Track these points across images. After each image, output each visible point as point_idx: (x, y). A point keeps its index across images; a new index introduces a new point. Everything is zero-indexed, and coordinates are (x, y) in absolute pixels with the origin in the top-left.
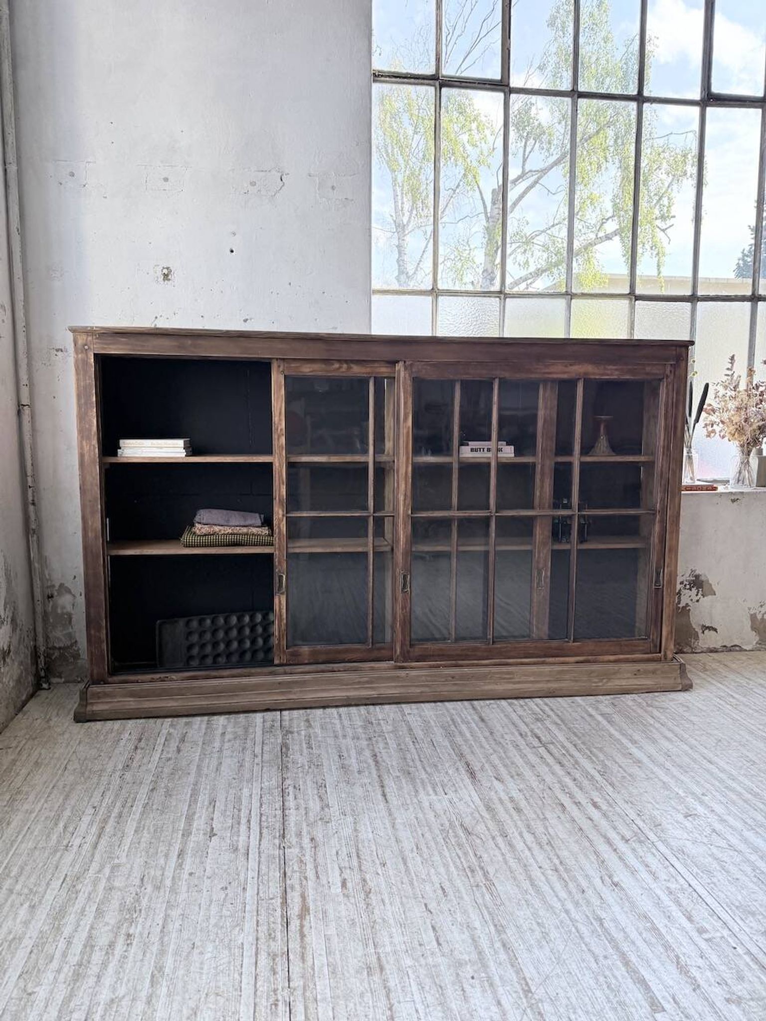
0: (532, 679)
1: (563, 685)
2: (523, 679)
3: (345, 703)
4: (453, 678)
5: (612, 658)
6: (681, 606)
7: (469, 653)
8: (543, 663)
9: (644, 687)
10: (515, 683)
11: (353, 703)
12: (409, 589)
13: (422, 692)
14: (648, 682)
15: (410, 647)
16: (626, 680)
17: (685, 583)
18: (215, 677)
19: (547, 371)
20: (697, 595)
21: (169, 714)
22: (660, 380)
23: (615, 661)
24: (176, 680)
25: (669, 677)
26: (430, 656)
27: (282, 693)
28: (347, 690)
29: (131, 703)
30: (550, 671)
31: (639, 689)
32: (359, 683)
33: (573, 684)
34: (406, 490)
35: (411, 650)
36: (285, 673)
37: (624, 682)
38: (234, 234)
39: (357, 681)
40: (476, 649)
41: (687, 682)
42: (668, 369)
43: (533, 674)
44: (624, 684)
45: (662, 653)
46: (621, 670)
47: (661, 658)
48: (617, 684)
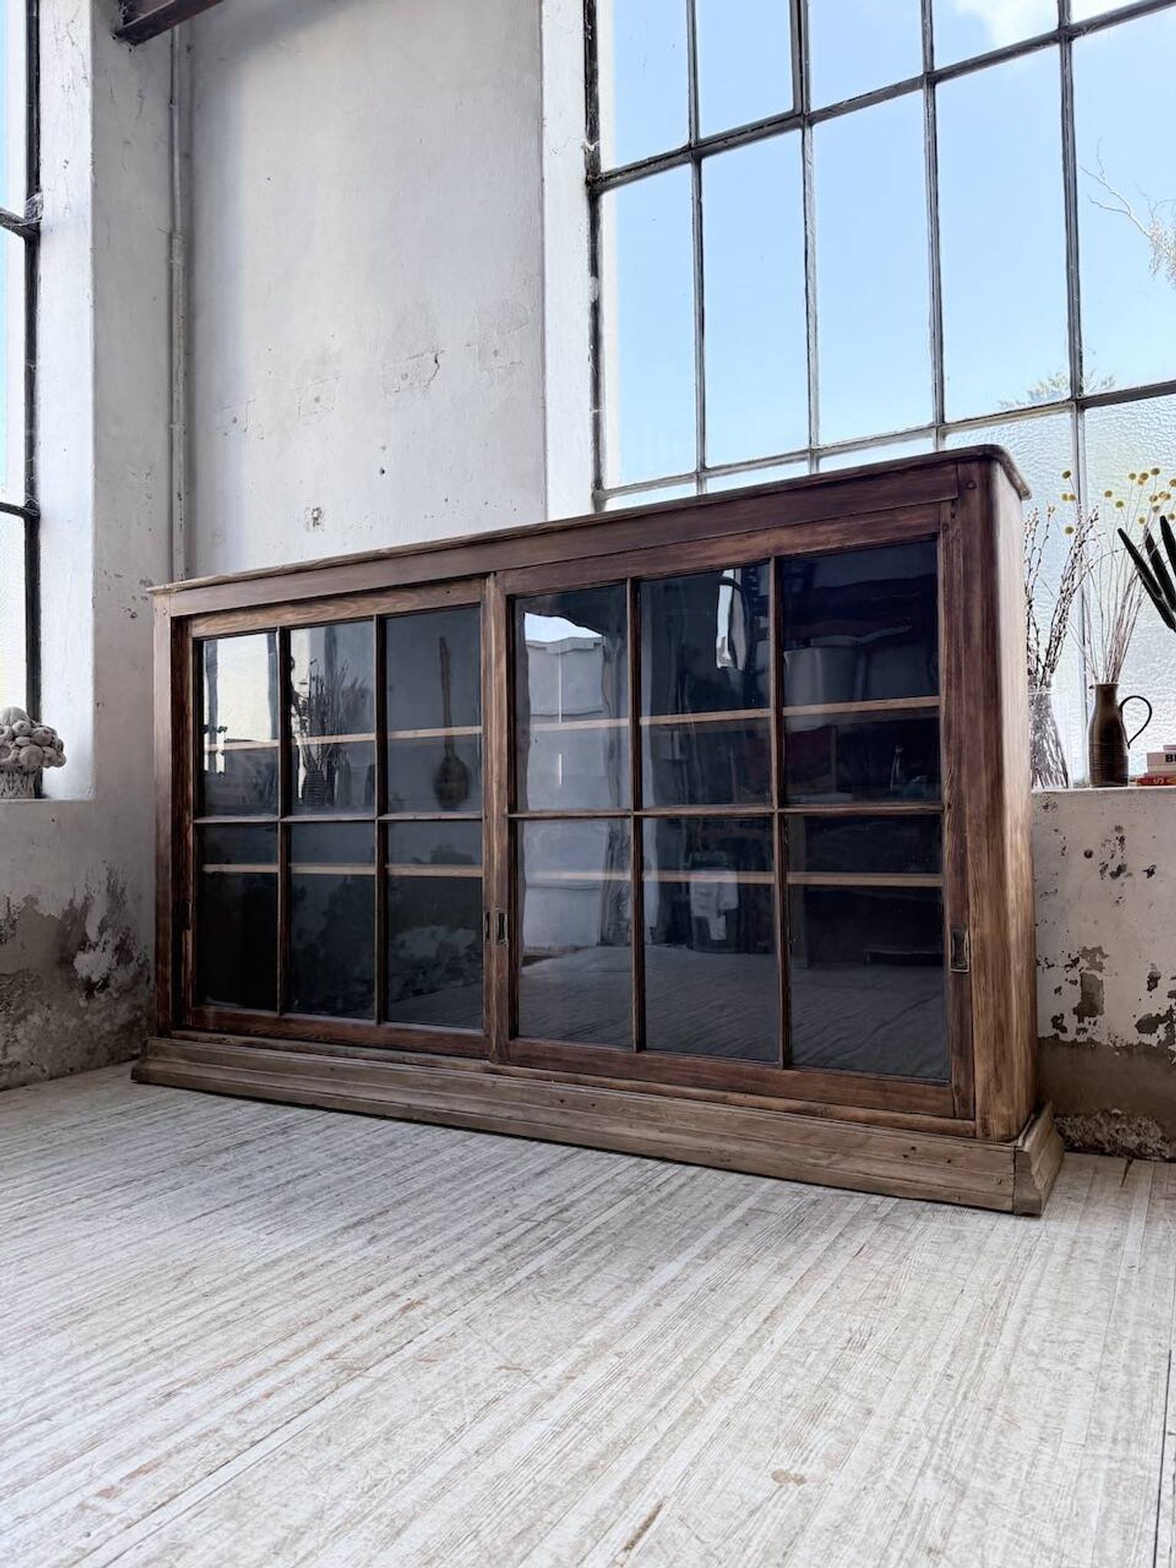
0: (693, 1127)
1: (750, 1150)
2: (678, 1124)
3: (406, 1116)
4: (562, 1101)
5: (862, 1113)
7: (599, 1063)
8: (724, 1101)
9: (919, 1186)
10: (661, 1132)
11: (416, 1118)
12: (506, 939)
13: (510, 1118)
14: (933, 1178)
15: (510, 1039)
16: (881, 1165)
18: (272, 1048)
19: (709, 553)
21: (212, 1089)
22: (934, 537)
23: (870, 1122)
24: (233, 1045)
25: (986, 1177)
26: (539, 1058)
27: (334, 1084)
28: (412, 1095)
29: (183, 1067)
30: (727, 1118)
31: (903, 1188)
32: (429, 1086)
33: (769, 1151)
34: (500, 775)
35: (512, 1043)
36: (347, 1056)
37: (878, 1169)
38: (384, 448)
39: (426, 1081)
40: (609, 1057)
41: (1028, 1195)
42: (947, 511)
43: (697, 1118)
44: (874, 1171)
45: (978, 1121)
46: (872, 1141)
47: (975, 1132)
48: (860, 1168)
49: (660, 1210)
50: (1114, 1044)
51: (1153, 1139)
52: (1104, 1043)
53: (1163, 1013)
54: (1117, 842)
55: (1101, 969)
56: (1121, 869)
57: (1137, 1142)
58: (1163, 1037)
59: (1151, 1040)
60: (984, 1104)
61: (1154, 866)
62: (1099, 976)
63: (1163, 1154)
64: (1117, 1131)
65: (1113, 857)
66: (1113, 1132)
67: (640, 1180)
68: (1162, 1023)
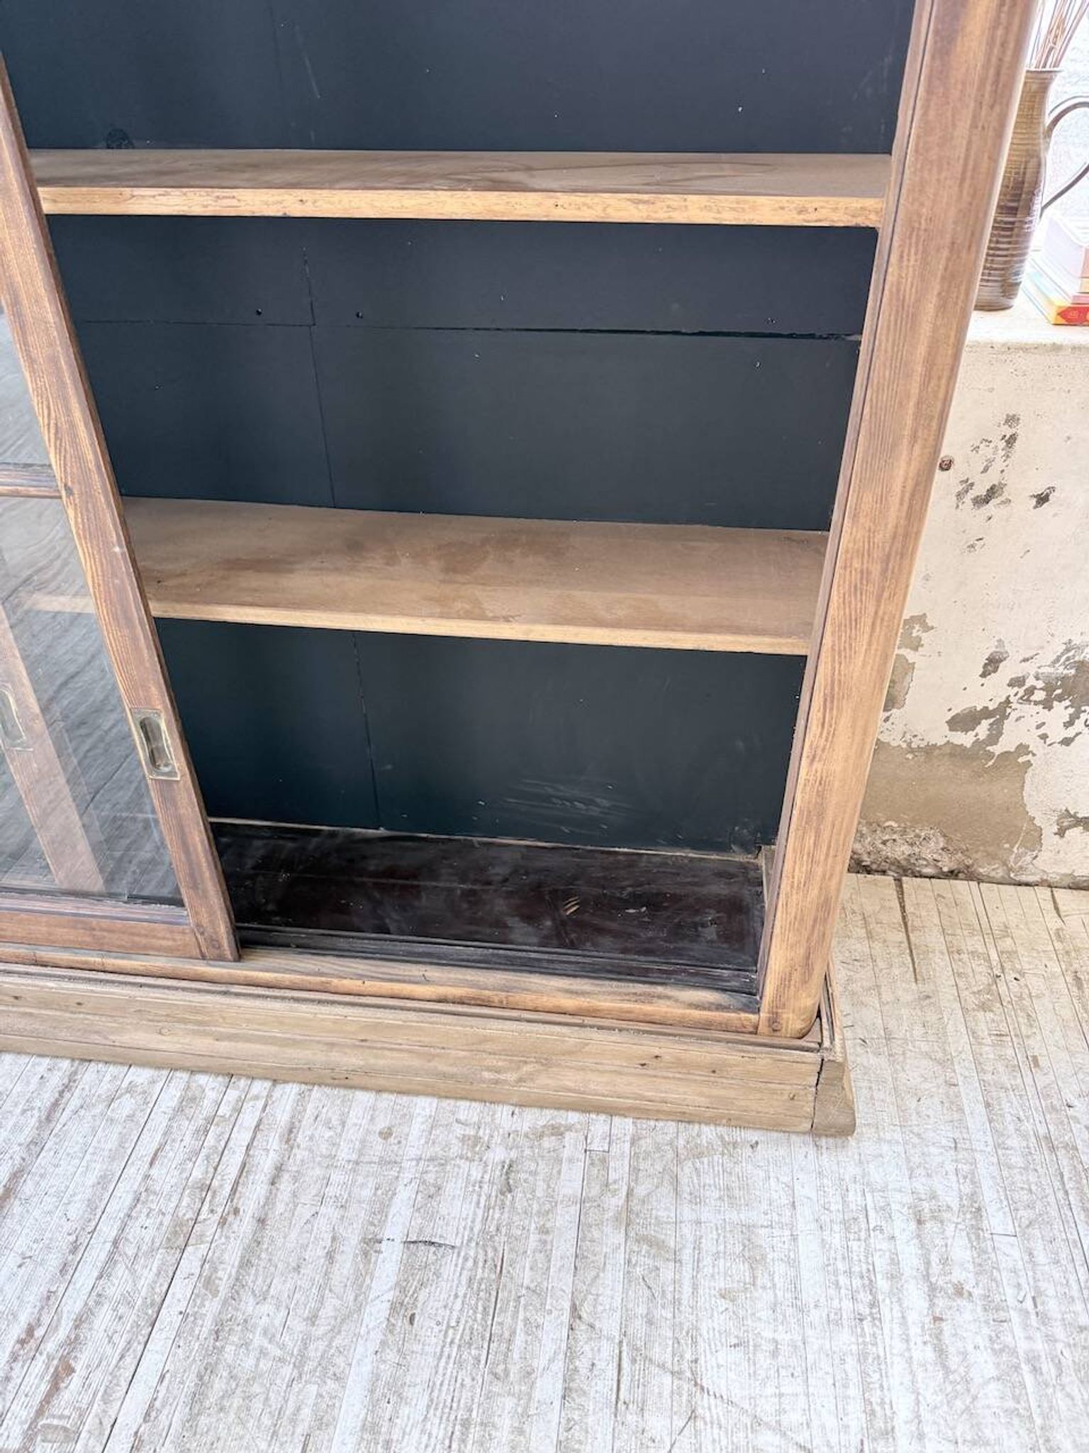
0: (276, 1033)
6: (997, 749)
10: (219, 1037)
14: (687, 1095)
16: (605, 1079)
17: (1030, 682)
20: (1069, 724)
25: (774, 1092)
33: (416, 1063)
41: (835, 1115)
45: (765, 1012)
46: (587, 1048)
47: (757, 1028)
48: (570, 1084)
49: (248, 1304)
50: (909, 744)
51: (932, 851)
52: (894, 744)
53: (992, 706)
54: (1003, 444)
55: (916, 644)
56: (992, 492)
57: (907, 853)
58: (982, 737)
59: (965, 739)
60: (778, 995)
61: (1053, 489)
62: (911, 656)
63: (939, 864)
64: (884, 843)
65: (985, 470)
66: (878, 843)
67: (197, 1174)
68: (986, 718)
